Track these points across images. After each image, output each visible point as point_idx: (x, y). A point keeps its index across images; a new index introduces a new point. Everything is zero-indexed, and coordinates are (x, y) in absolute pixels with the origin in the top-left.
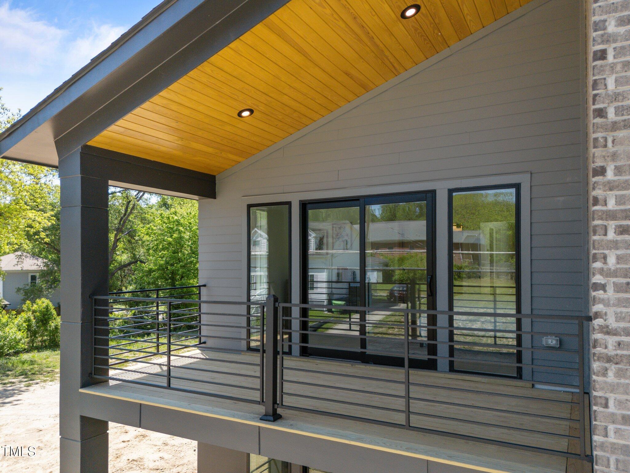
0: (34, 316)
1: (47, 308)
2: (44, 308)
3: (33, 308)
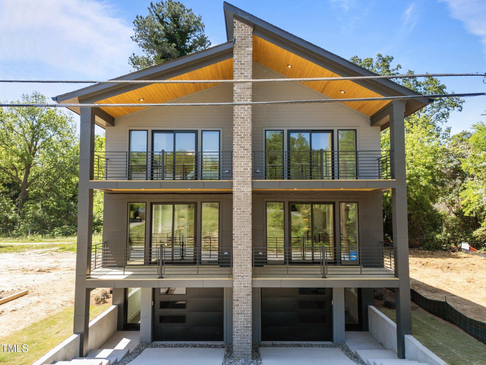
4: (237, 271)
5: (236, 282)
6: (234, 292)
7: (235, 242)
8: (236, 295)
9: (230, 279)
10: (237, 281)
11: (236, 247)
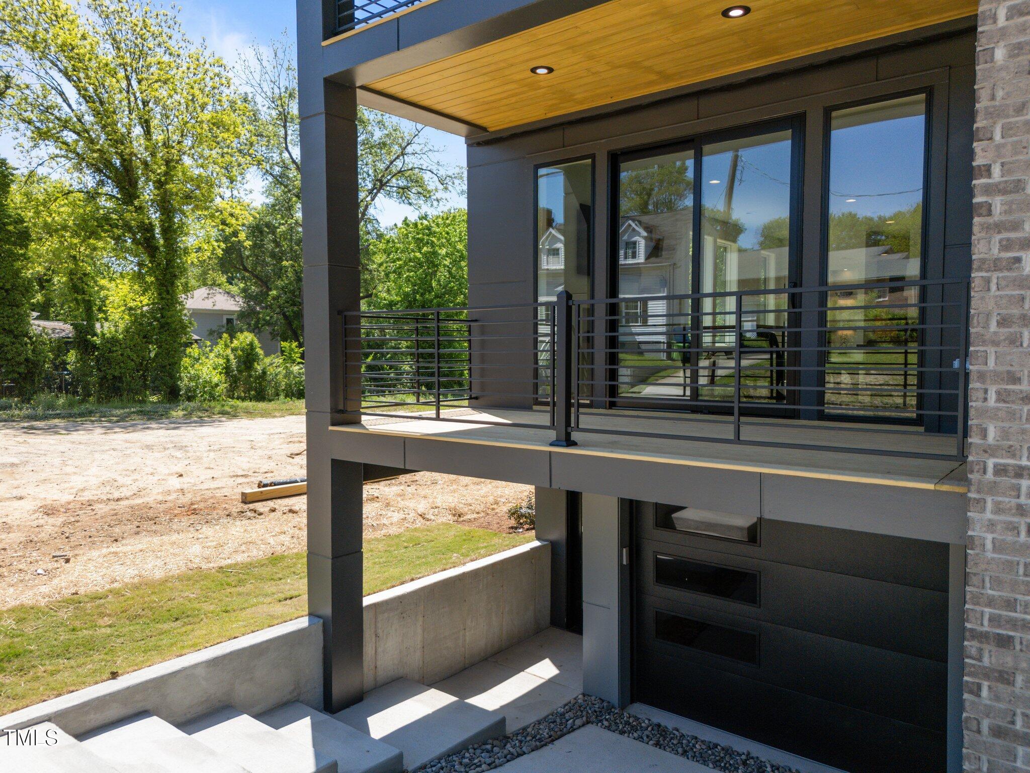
0: (235, 355)
1: (251, 344)
2: (248, 345)
3: (233, 345)
4: (1005, 434)
5: (988, 515)
6: (974, 580)
7: (987, 228)
8: (991, 603)
9: (945, 488)
10: (998, 510)
11: (996, 265)
